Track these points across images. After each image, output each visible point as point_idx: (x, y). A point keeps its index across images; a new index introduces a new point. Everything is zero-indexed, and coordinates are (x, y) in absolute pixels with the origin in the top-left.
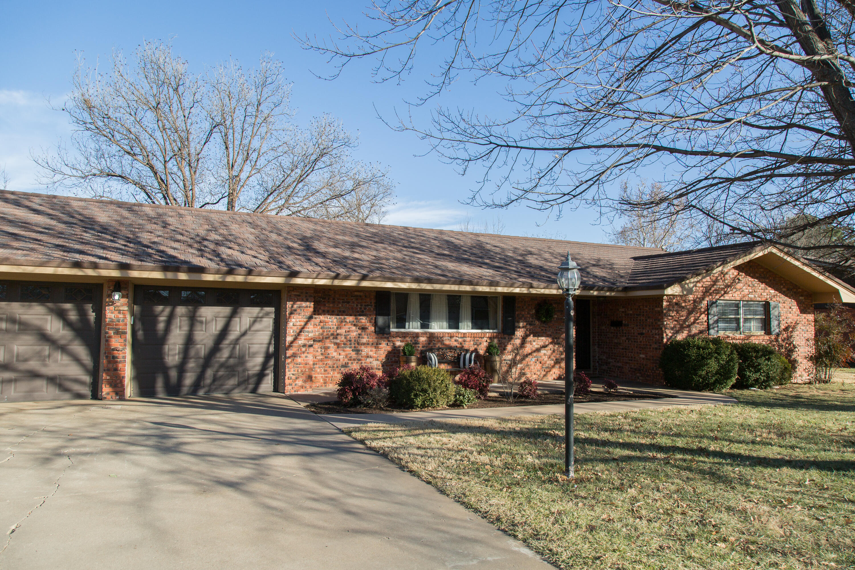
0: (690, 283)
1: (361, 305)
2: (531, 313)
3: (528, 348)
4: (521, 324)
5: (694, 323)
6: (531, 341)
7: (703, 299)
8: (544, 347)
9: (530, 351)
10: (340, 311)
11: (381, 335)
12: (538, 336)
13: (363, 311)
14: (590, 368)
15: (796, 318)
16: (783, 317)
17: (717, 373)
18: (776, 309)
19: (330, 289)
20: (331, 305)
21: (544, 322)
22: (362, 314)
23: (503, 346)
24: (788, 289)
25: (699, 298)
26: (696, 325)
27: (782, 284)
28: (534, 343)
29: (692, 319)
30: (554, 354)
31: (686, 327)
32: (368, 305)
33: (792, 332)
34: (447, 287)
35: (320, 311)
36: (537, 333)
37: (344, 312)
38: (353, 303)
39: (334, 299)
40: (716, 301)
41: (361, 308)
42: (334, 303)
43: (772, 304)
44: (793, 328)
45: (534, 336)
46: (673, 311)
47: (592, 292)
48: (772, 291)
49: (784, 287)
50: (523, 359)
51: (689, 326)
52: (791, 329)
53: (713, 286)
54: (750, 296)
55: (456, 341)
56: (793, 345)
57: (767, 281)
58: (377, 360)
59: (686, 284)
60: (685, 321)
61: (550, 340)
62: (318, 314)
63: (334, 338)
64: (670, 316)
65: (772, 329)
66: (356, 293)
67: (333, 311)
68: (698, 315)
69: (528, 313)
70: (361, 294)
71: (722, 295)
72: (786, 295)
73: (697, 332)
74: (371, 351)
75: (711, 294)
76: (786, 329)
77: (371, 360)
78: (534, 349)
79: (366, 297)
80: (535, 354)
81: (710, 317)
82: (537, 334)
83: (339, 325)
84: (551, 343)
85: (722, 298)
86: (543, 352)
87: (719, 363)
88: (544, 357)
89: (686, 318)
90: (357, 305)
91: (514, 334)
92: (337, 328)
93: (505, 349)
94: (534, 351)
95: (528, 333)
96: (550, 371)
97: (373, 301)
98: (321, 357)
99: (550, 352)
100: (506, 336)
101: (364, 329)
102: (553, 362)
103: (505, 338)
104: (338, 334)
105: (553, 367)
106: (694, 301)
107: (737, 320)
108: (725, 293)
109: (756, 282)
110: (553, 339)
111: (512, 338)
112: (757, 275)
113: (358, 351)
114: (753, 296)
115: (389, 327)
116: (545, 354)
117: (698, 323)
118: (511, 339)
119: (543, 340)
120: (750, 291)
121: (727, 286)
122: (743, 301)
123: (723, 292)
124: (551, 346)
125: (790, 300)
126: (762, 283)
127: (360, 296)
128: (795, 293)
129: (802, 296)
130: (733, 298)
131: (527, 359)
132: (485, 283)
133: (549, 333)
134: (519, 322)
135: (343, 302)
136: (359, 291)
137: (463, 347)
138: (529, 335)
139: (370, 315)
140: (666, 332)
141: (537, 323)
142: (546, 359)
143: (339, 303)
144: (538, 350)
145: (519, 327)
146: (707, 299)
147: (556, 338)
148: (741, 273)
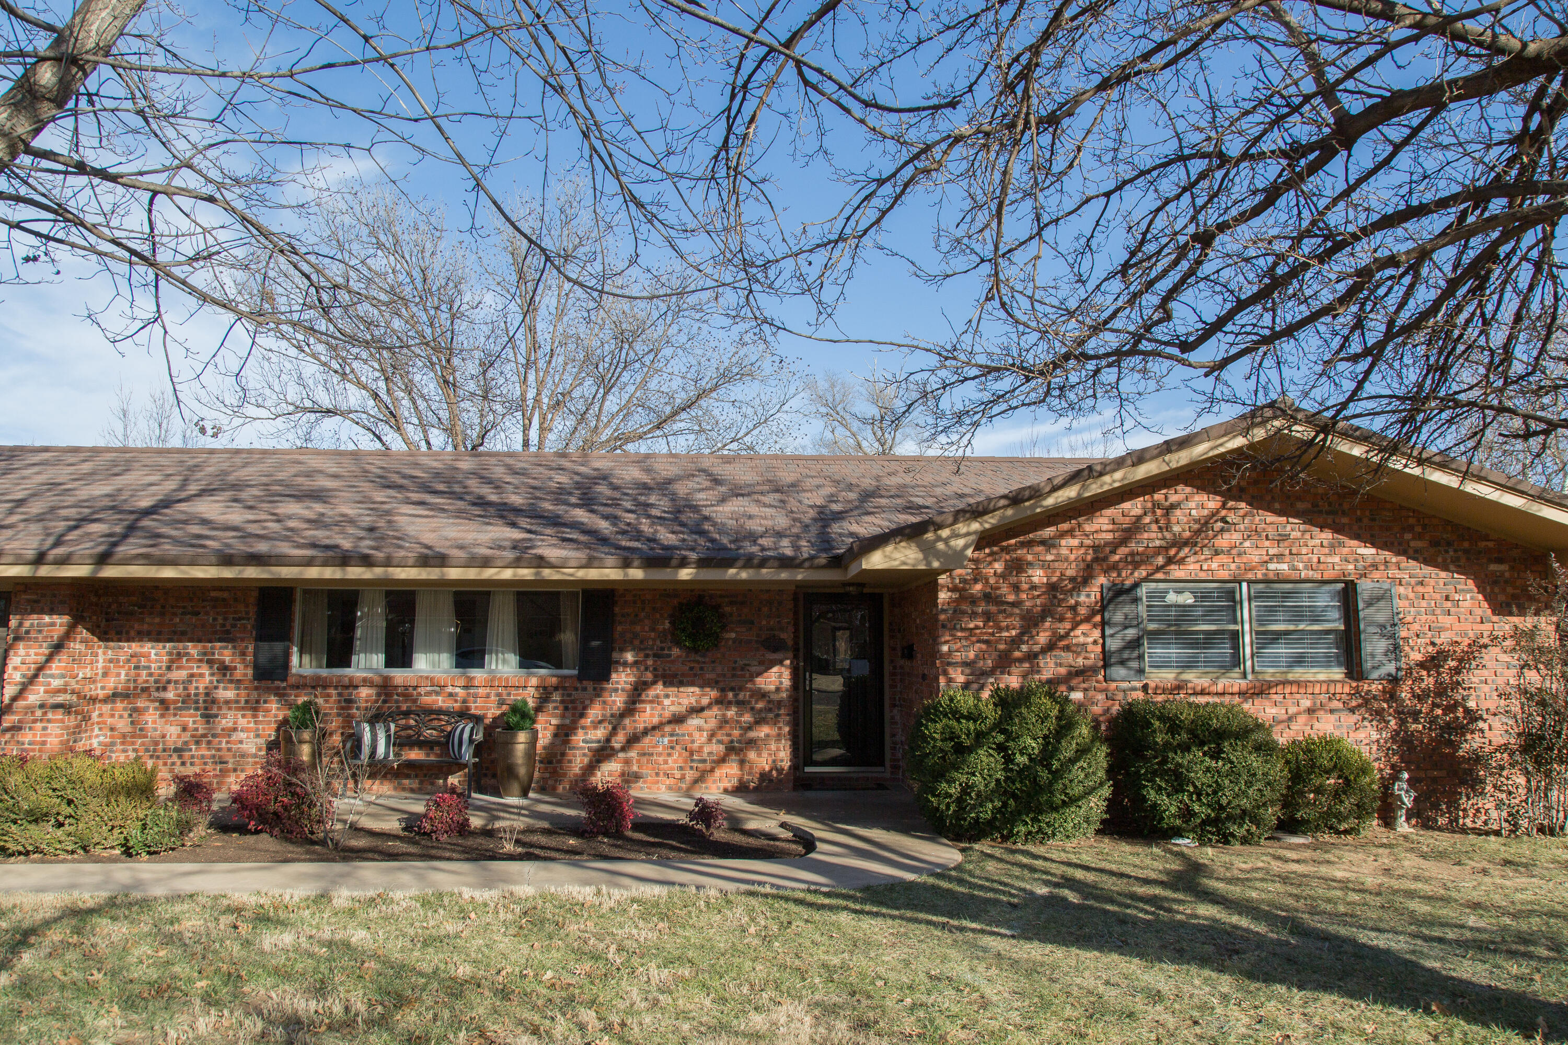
0: (957, 536)
1: (225, 619)
2: (661, 627)
3: (648, 715)
4: (629, 657)
5: (1050, 647)
6: (658, 696)
7: (1085, 579)
8: (697, 710)
9: (656, 720)
10: (175, 633)
11: (264, 684)
12: (681, 684)
13: (228, 632)
14: (882, 764)
15: (1472, 629)
16: (1416, 627)
17: (1001, 790)
18: (1382, 604)
19: (157, 587)
20: (157, 620)
21: (695, 650)
22: (226, 637)
23: (580, 706)
24: (1435, 543)
25: (1072, 579)
26: (1056, 652)
27: (1411, 528)
28: (667, 702)
29: (1043, 638)
30: (727, 730)
31: (1020, 661)
32: (240, 619)
33: (1457, 671)
34: (313, 573)
35: (132, 633)
36: (675, 676)
37: (184, 633)
38: (207, 613)
39: (163, 607)
40: (1136, 585)
41: (223, 625)
42: (162, 614)
43: (1365, 587)
44: (1460, 660)
45: (665, 684)
46: (974, 615)
47: (732, 571)
48: (1369, 551)
49: (1419, 537)
50: (633, 739)
51: (1031, 657)
52: (1453, 664)
53: (1124, 542)
54: (1272, 566)
55: (451, 695)
56: (1467, 711)
57: (1345, 520)
58: (257, 736)
59: (939, 539)
60: (1015, 642)
61: (714, 693)
62: (128, 640)
63: (158, 689)
64: (962, 630)
65: (1368, 665)
66: (213, 594)
67: (159, 633)
68: (1068, 625)
69: (653, 629)
70: (225, 595)
71: (1159, 569)
72: (1427, 562)
73: (1063, 671)
74: (243, 716)
75: (1115, 567)
76: (1433, 662)
77: (243, 735)
78: (667, 714)
79: (236, 600)
80: (668, 729)
81: (1108, 631)
82: (673, 679)
83: (172, 661)
84: (719, 702)
85: (1159, 576)
86: (694, 722)
87: (1009, 759)
88: (696, 735)
89: (1022, 634)
90: (215, 619)
91: (606, 678)
92: (169, 668)
93: (582, 715)
94: (669, 722)
95: (649, 676)
96: (712, 770)
97: (253, 610)
98: (128, 729)
99: (713, 723)
100: (589, 685)
101: (224, 669)
102: (722, 748)
103: (585, 689)
104: (169, 682)
105: (722, 760)
106: (1052, 588)
107: (1235, 637)
108: (1170, 561)
109: (1294, 527)
110: (723, 690)
111: (602, 689)
112: (1300, 506)
113: (208, 717)
114: (1285, 566)
115: (286, 665)
116: (700, 729)
117: (1067, 648)
118: (598, 693)
119: (690, 696)
120: (1271, 552)
121: (1180, 543)
122: (1249, 582)
123: (1160, 560)
124: (716, 711)
125: (1443, 574)
126: (1322, 528)
127: (224, 600)
128: (1466, 551)
129: (1500, 561)
130: (1203, 576)
131: (647, 740)
132: (411, 562)
133: (710, 676)
134: (622, 650)
135: (184, 614)
136: (220, 589)
137: (468, 708)
138: (654, 683)
139: (243, 640)
140: (945, 673)
141: (676, 651)
142: (700, 738)
143: (175, 614)
144: (678, 719)
145: (625, 664)
146: (1102, 580)
147: (732, 689)
148: (1231, 504)
